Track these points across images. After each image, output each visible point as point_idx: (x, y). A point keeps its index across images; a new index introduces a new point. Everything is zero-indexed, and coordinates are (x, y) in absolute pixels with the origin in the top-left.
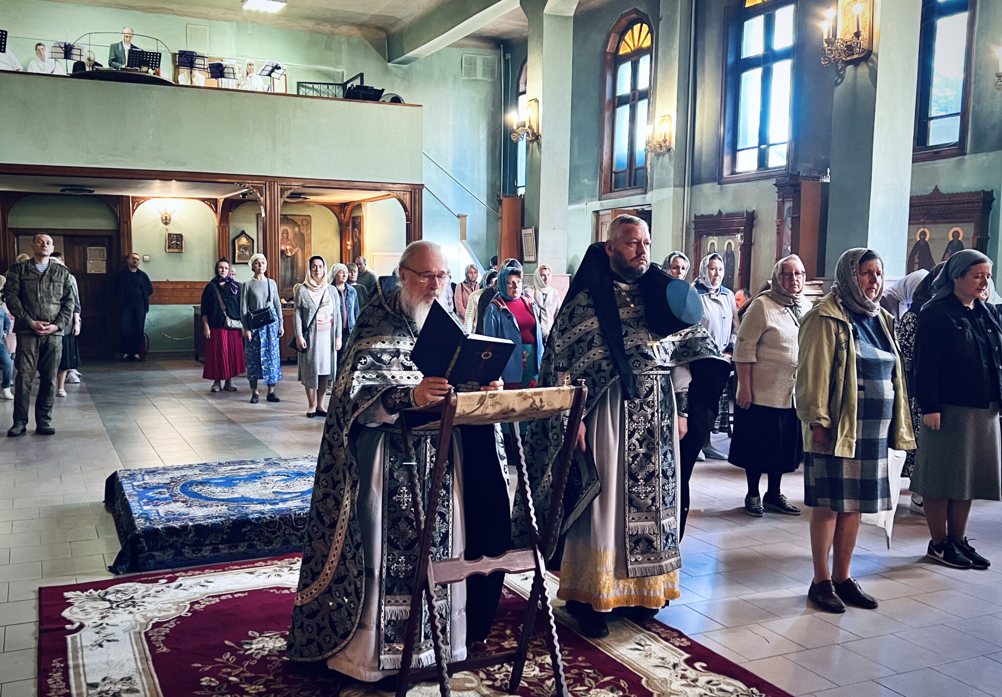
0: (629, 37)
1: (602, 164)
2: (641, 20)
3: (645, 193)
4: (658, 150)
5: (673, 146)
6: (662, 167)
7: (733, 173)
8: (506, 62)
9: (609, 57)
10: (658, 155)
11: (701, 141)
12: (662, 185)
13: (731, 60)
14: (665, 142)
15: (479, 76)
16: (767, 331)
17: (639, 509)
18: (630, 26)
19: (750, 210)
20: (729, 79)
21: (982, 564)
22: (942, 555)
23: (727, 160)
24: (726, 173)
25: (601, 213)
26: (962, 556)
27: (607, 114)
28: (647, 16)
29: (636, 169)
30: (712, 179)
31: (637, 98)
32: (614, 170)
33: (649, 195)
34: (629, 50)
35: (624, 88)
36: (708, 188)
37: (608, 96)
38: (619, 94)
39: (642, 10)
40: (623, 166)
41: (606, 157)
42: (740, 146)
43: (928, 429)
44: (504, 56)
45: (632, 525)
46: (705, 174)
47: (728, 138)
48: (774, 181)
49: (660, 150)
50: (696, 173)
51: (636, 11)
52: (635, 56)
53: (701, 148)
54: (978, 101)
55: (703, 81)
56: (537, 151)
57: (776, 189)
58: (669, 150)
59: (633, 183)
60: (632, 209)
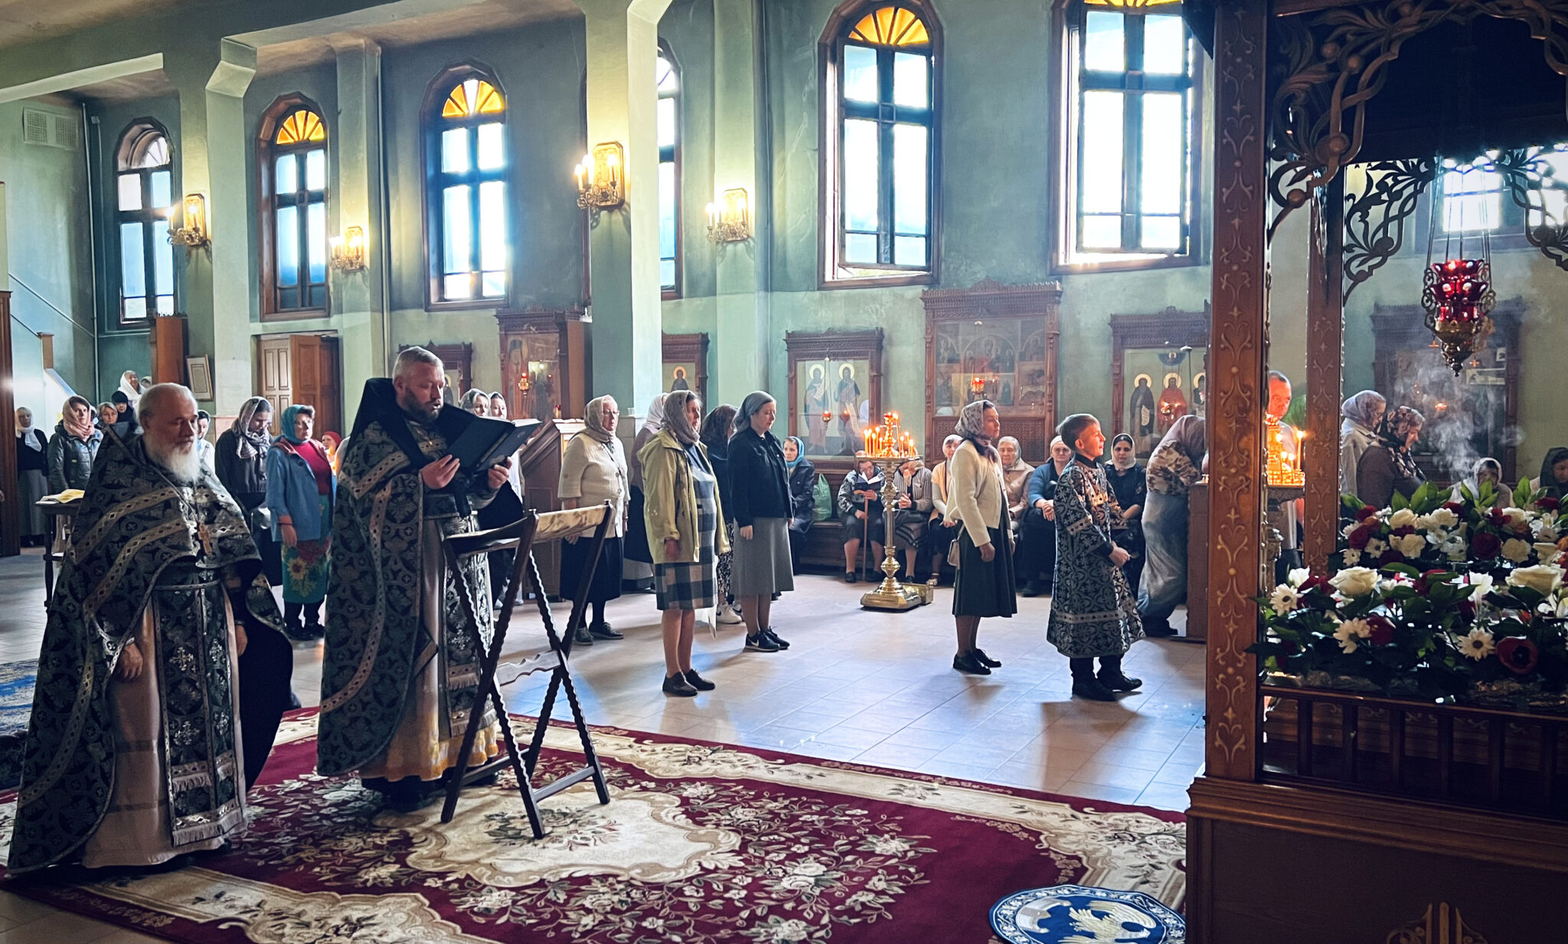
0: (289, 124)
1: (261, 277)
2: (308, 106)
3: (329, 316)
4: (348, 267)
5: (367, 263)
6: (354, 286)
7: (442, 299)
8: (93, 128)
9: (263, 145)
10: (347, 273)
11: (400, 259)
12: (355, 308)
13: (430, 172)
14: (358, 258)
15: (52, 141)
16: (588, 466)
17: (458, 662)
18: (291, 111)
19: (467, 343)
20: (430, 194)
21: (785, 645)
22: (757, 644)
23: (434, 284)
24: (434, 299)
25: (263, 338)
26: (772, 642)
27: (265, 215)
28: (316, 104)
29: (311, 287)
30: (417, 305)
31: (306, 200)
32: (278, 285)
33: (335, 319)
34: (291, 141)
35: (287, 183)
36: (413, 315)
37: (265, 193)
38: (279, 192)
39: (309, 96)
40: (292, 280)
42: (447, 270)
43: (743, 539)
44: (89, 120)
45: (452, 679)
46: (407, 298)
47: (433, 259)
48: (494, 312)
49: (350, 267)
50: (396, 294)
51: (300, 95)
52: (302, 148)
53: (400, 268)
54: (690, 248)
55: (398, 190)
56: (206, 260)
57: (497, 321)
58: (362, 268)
59: (307, 303)
60: (313, 334)
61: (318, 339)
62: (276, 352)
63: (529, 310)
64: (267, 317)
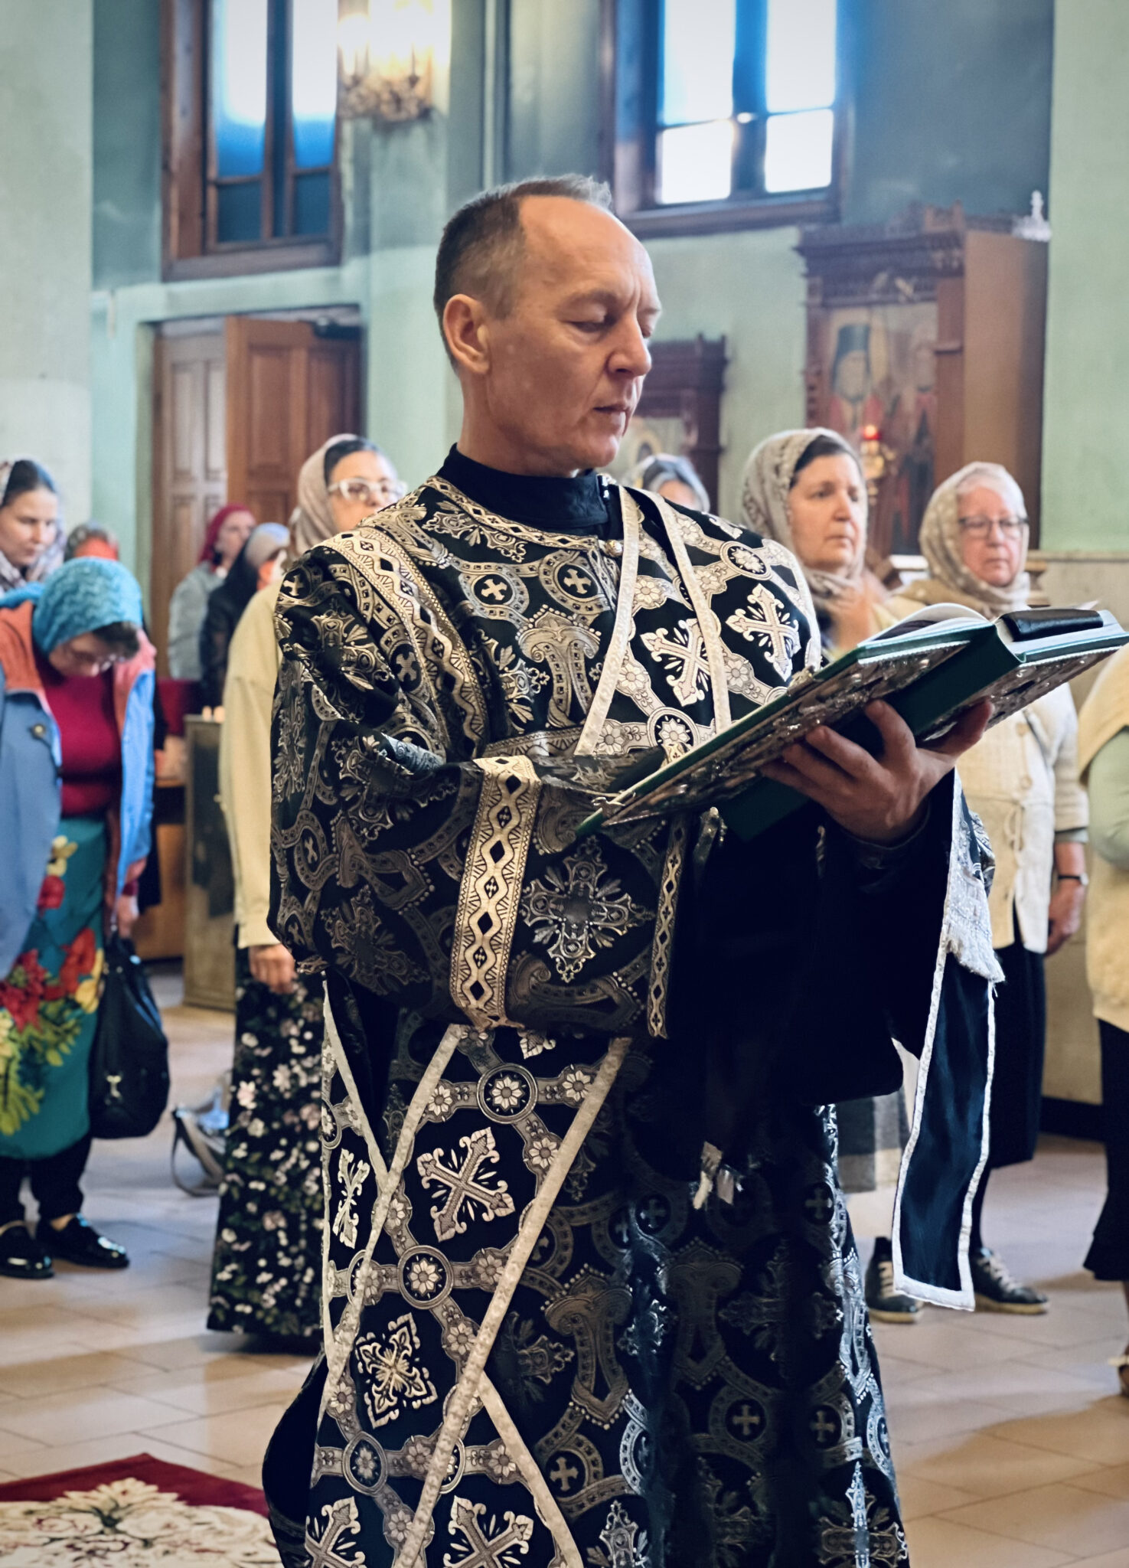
1: (167, 150)
3: (334, 260)
4: (387, 110)
5: (438, 98)
6: (404, 170)
7: (650, 202)
10: (387, 129)
12: (404, 237)
14: (413, 83)
19: (712, 335)
23: (626, 156)
24: (625, 202)
25: (169, 330)
29: (298, 177)
32: (213, 173)
33: (352, 270)
40: (248, 161)
41: (181, 126)
42: (669, 113)
47: (627, 82)
48: (790, 236)
49: (396, 113)
53: (535, 106)
57: (800, 264)
58: (425, 113)
59: (286, 225)
60: (293, 317)
61: (308, 330)
62: (199, 368)
63: (894, 228)
64: (181, 267)
